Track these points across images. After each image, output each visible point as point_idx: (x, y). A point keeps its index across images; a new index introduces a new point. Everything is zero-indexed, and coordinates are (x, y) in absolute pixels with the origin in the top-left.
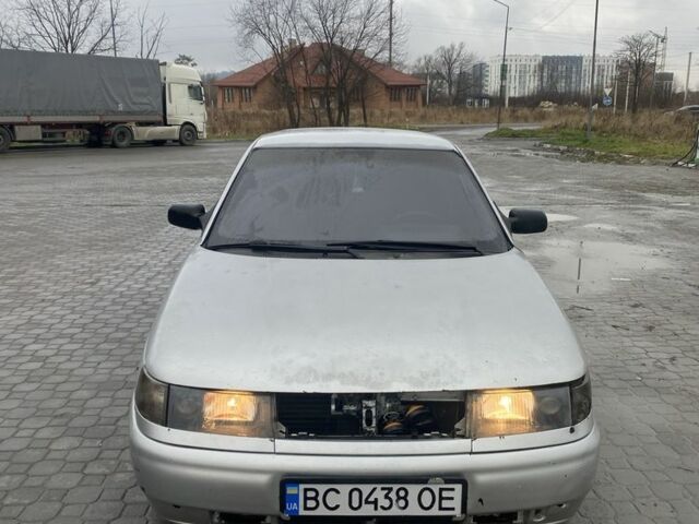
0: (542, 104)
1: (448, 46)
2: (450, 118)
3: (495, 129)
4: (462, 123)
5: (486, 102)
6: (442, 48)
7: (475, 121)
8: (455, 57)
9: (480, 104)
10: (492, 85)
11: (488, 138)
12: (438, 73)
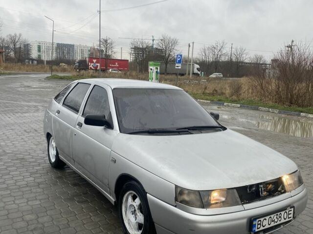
0: (61, 64)
1: (13, 34)
2: (20, 69)
3: (50, 75)
4: (27, 71)
5: (35, 62)
6: (10, 35)
7: (34, 71)
8: (17, 40)
9: (33, 63)
10: (34, 54)
11: (48, 79)
12: (8, 47)
